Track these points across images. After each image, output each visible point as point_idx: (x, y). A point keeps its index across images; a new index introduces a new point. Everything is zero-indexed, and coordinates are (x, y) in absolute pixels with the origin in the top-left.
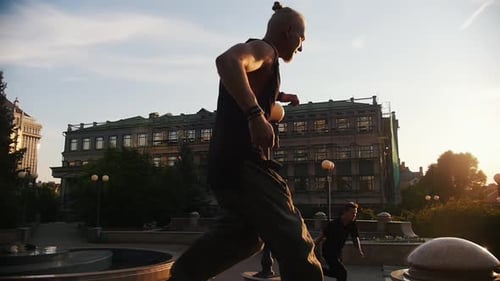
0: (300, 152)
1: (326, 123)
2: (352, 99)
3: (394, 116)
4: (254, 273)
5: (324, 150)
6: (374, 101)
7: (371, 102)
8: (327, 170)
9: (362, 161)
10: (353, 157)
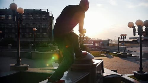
0: (23, 25)
1: (33, 16)
2: (41, 9)
3: (53, 16)
4: (14, 64)
5: (31, 25)
6: (47, 11)
7: (46, 11)
8: (34, 31)
9: (43, 29)
10: (41, 27)
